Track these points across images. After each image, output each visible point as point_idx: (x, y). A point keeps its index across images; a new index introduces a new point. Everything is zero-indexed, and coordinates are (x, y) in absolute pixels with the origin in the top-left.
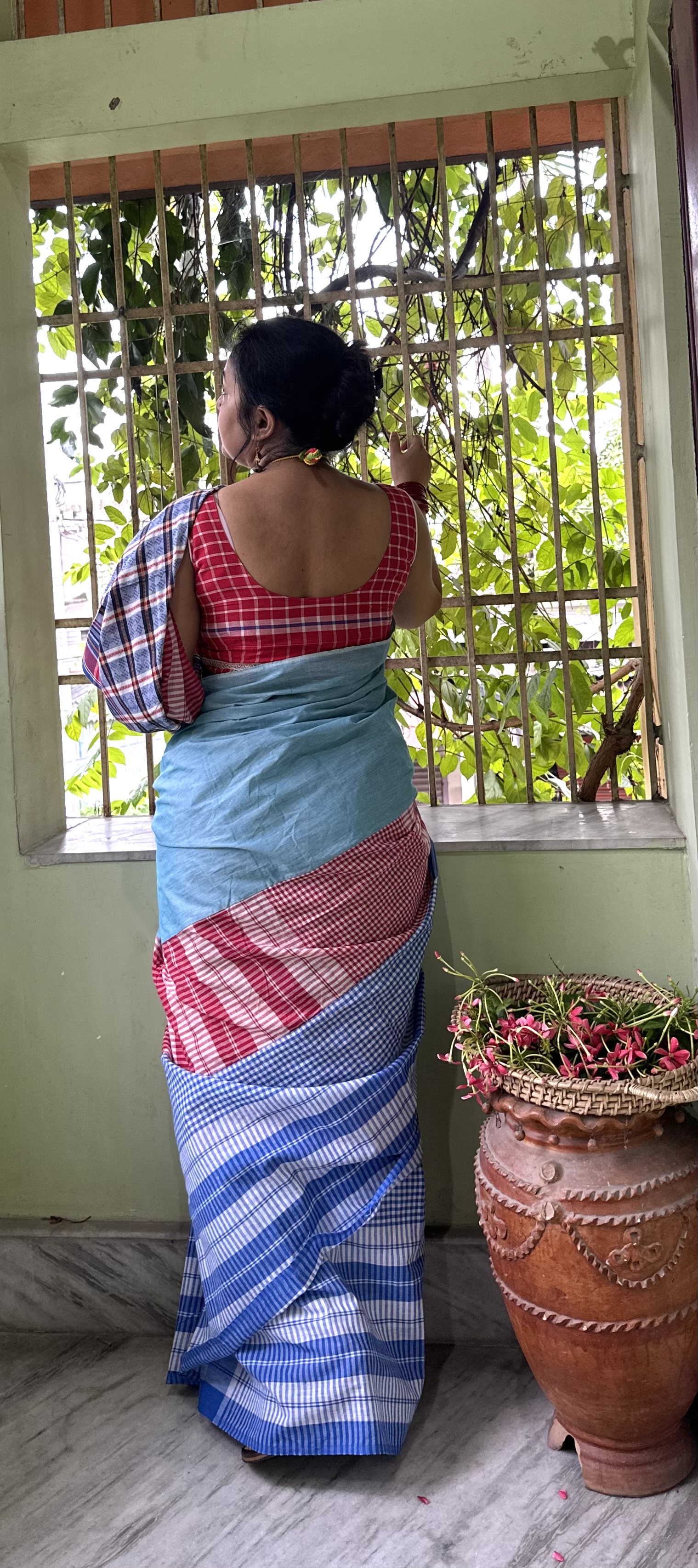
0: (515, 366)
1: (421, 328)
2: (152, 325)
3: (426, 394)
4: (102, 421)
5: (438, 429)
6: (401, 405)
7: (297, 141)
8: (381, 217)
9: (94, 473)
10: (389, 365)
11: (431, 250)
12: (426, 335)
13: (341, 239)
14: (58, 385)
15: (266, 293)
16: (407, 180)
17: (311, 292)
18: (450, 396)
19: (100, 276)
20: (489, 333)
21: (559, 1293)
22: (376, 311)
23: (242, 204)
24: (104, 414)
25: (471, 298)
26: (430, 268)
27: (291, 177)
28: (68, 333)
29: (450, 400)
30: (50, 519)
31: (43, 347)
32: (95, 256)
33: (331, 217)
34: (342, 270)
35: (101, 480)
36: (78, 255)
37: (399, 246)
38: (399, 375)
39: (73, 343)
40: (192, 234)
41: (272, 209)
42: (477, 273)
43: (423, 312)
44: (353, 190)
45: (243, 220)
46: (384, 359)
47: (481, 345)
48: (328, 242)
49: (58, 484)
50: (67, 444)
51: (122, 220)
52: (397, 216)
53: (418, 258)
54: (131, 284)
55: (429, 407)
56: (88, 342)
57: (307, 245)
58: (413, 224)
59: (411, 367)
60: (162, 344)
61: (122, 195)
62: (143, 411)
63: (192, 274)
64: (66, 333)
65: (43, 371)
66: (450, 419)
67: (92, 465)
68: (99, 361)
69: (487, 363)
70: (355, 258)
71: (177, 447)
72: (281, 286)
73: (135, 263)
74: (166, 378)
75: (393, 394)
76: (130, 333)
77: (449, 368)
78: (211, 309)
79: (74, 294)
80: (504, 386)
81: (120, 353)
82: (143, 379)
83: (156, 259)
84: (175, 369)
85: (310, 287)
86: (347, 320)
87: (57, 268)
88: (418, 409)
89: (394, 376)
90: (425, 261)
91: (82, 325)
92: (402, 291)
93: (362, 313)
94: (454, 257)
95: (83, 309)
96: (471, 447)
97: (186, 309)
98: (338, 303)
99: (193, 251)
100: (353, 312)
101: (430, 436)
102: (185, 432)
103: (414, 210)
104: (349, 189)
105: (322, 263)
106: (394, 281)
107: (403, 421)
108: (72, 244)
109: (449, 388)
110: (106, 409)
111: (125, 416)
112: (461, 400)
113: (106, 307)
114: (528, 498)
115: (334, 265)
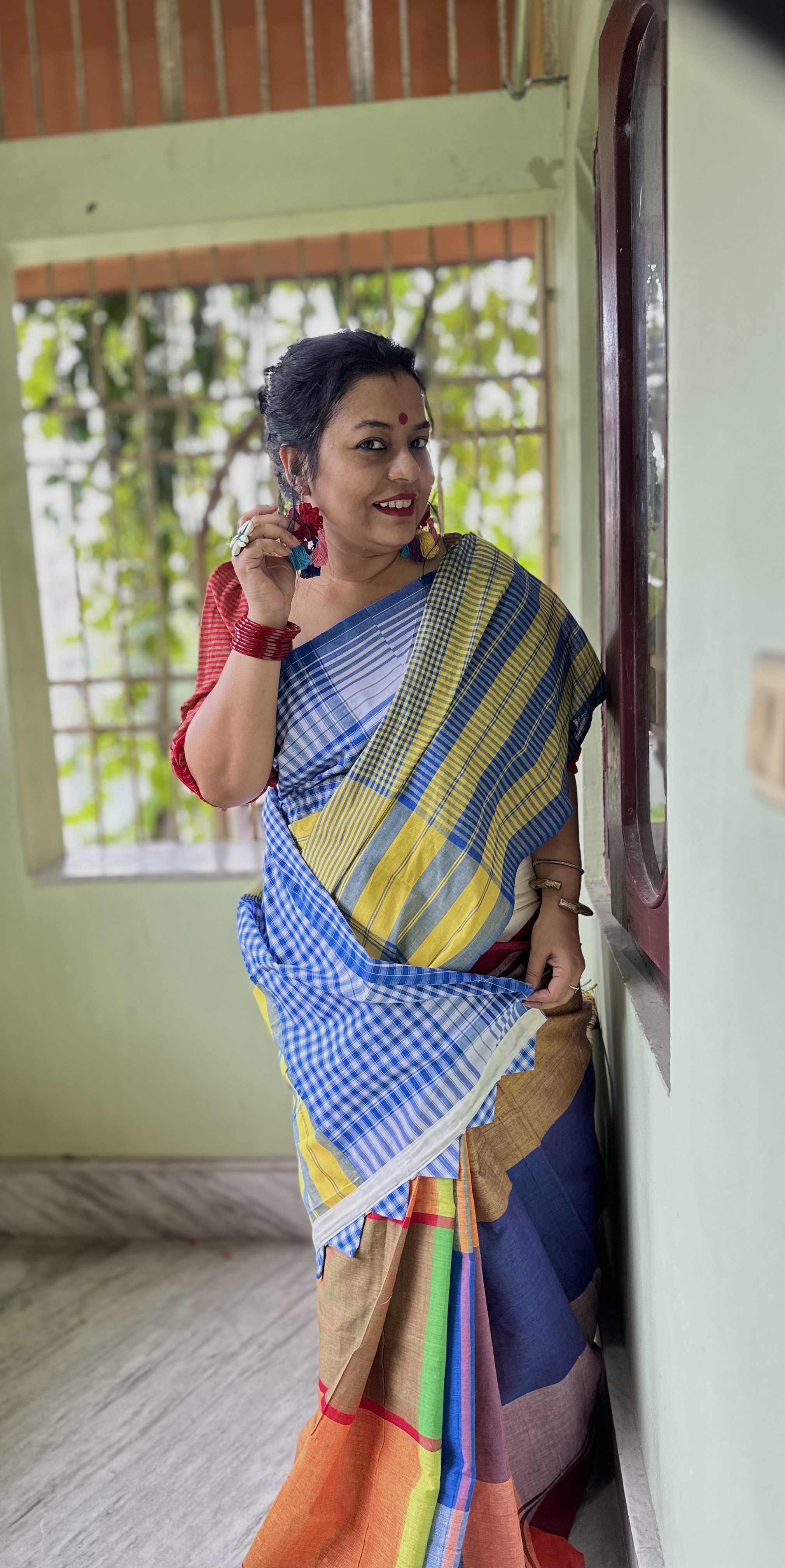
2: (129, 416)
4: (86, 503)
9: (81, 551)
19: (84, 370)
24: (87, 497)
31: (30, 434)
32: (78, 351)
35: (87, 556)
36: (61, 352)
39: (61, 428)
45: (210, 321)
50: (56, 525)
60: (138, 433)
61: (101, 294)
64: (54, 421)
65: (30, 458)
67: (79, 544)
71: (153, 530)
76: (111, 423)
79: (59, 388)
81: (99, 443)
83: (132, 356)
84: (150, 458)
91: (65, 416)
97: (158, 402)
104: (305, 295)
108: (56, 339)
110: (89, 493)
111: (109, 499)
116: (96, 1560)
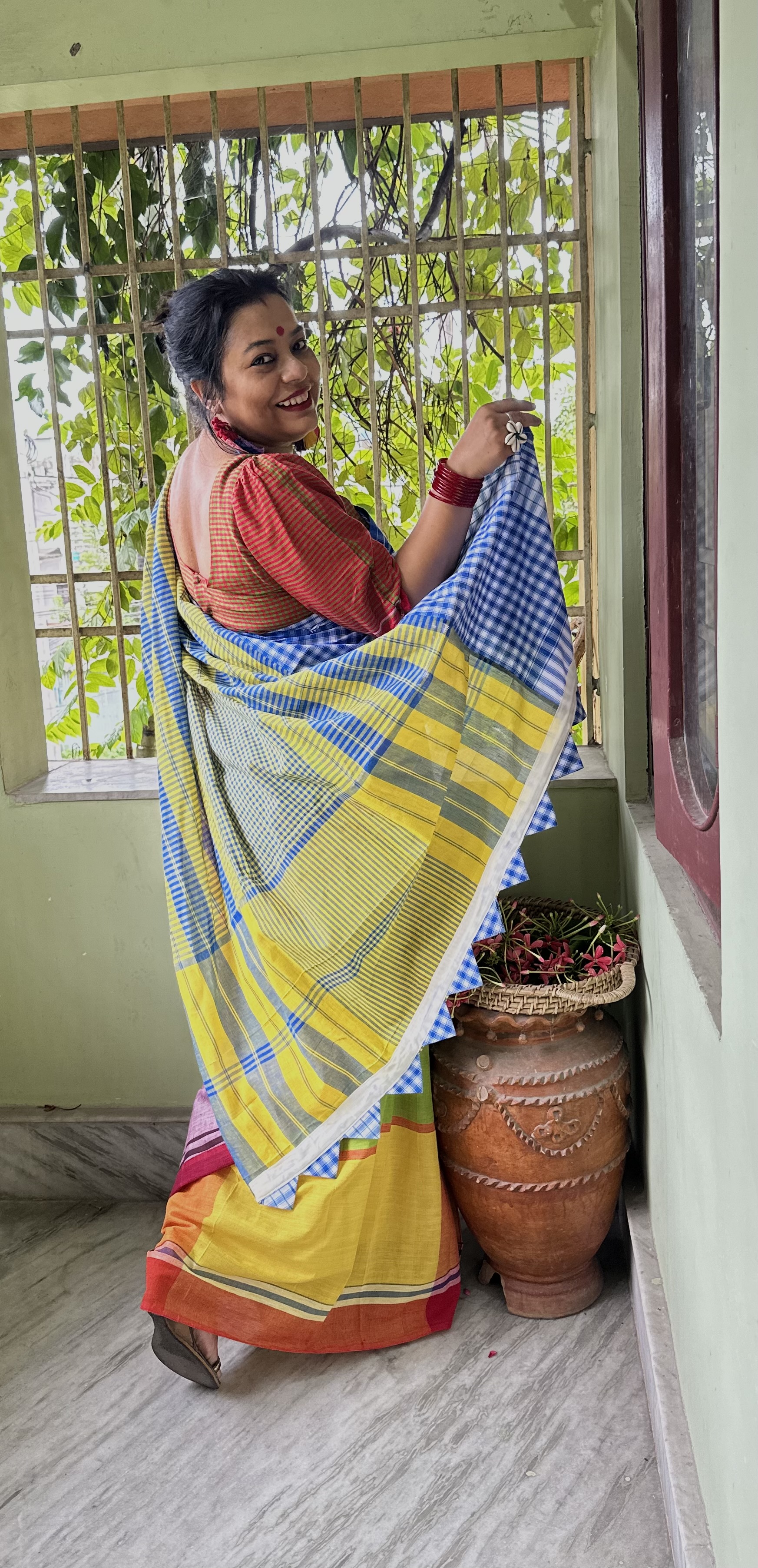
0: (476, 331)
1: (385, 290)
2: (118, 282)
3: (389, 358)
4: (69, 379)
5: (399, 393)
6: (364, 369)
7: (262, 94)
8: (346, 175)
9: (62, 430)
10: (353, 328)
11: (396, 210)
12: (389, 297)
13: (306, 196)
14: (25, 342)
15: (231, 251)
16: (372, 137)
17: (276, 252)
18: (412, 360)
19: (65, 231)
20: (450, 297)
21: (491, 1160)
22: (341, 272)
23: (206, 157)
24: (71, 372)
25: (435, 261)
26: (394, 230)
27: (256, 131)
28: (34, 287)
29: (413, 364)
30: (22, 475)
31: (9, 302)
32: (59, 209)
33: (297, 173)
34: (307, 230)
35: (69, 438)
36: (41, 209)
37: (364, 205)
39: (38, 298)
40: (156, 188)
41: (237, 163)
42: (440, 236)
43: (387, 274)
44: (319, 146)
45: (208, 174)
46: (348, 322)
47: (443, 310)
48: (293, 200)
49: (28, 440)
50: (35, 402)
51: (86, 171)
52: (362, 174)
53: (383, 218)
54: (96, 239)
55: (392, 371)
56: (54, 300)
57: (272, 202)
58: (378, 183)
59: (374, 330)
60: (128, 300)
61: (85, 146)
62: (110, 369)
63: (156, 229)
64: (31, 289)
65: (9, 327)
66: (412, 385)
67: (61, 423)
68: (65, 317)
69: (449, 327)
70: (320, 217)
71: (145, 407)
72: (247, 244)
73: (100, 217)
74: (132, 337)
75: (357, 357)
76: (96, 290)
77: (411, 332)
78: (177, 266)
79: (39, 248)
80: (465, 351)
81: (86, 310)
82: (110, 337)
83: (121, 213)
84: (141, 328)
85: (276, 247)
86: (312, 281)
87: (21, 222)
88: (381, 375)
89: (358, 340)
90: (389, 221)
91: (48, 281)
92: (366, 252)
93: (327, 273)
94: (418, 219)
95: (49, 264)
96: (431, 413)
97: (151, 266)
98: (303, 263)
99: (158, 206)
100: (318, 272)
101: (392, 400)
102: (153, 391)
103: (379, 169)
104: (315, 146)
105: (288, 220)
106: (358, 242)
107: (366, 385)
108: (35, 196)
109: (412, 352)
110: (73, 367)
111: (92, 374)
112: (423, 365)
113: (71, 262)
115: (300, 223)
116: (81, 1557)
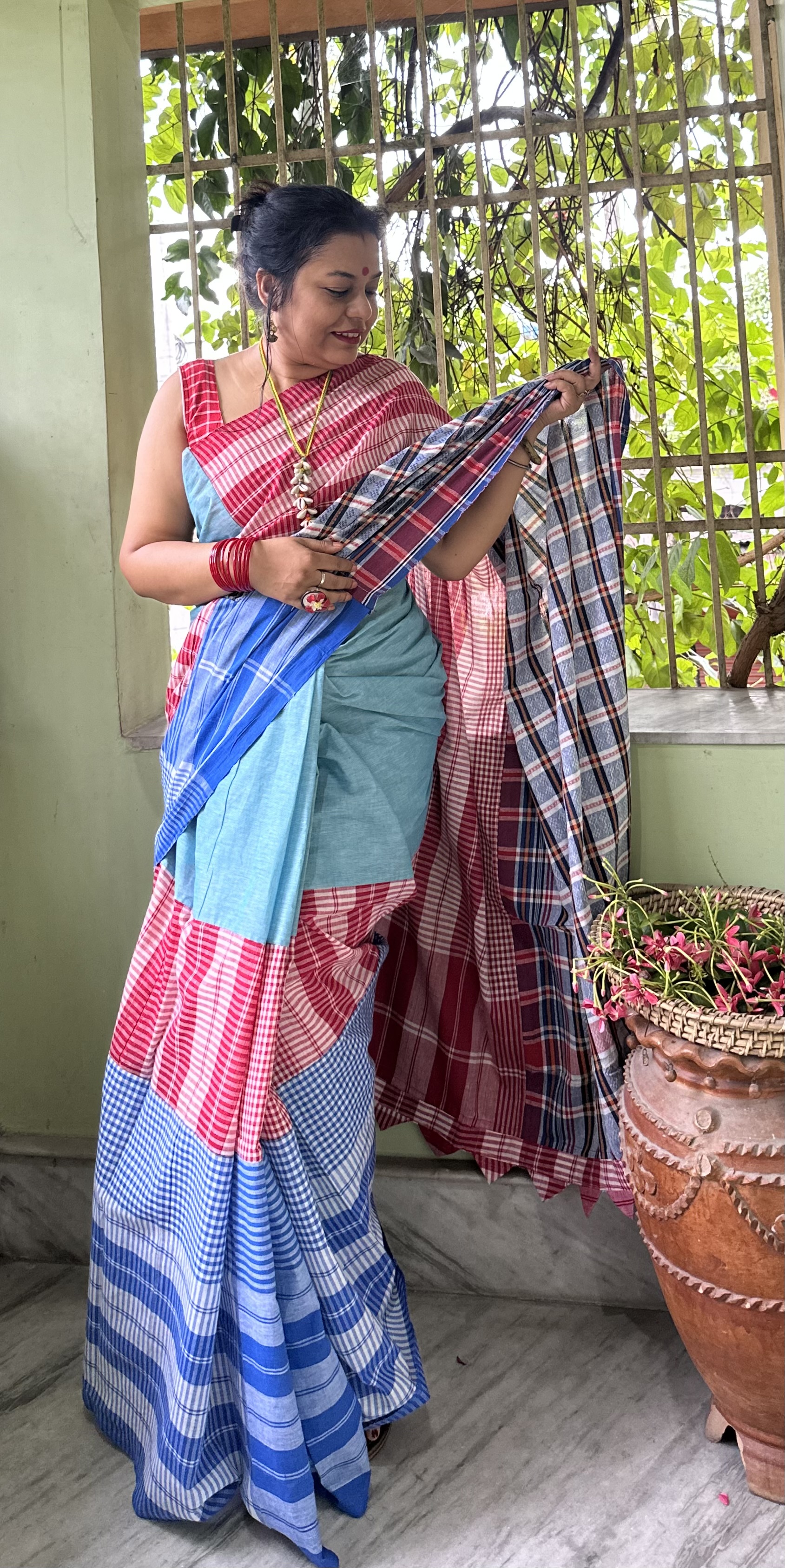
0: (651, 213)
1: (549, 175)
3: (556, 246)
4: (218, 276)
5: (567, 282)
6: (528, 257)
8: (508, 62)
10: (517, 214)
11: (560, 93)
12: (555, 182)
13: (465, 85)
14: (171, 237)
16: (534, 24)
17: (433, 135)
18: (581, 246)
19: (217, 126)
20: (622, 178)
21: (718, 1262)
22: (503, 157)
23: (361, 52)
24: (221, 269)
25: (603, 143)
26: (559, 112)
27: (414, 21)
29: (582, 250)
31: (158, 202)
32: (212, 106)
33: (456, 63)
34: (467, 115)
37: (527, 91)
38: (527, 226)
39: (187, 195)
40: (310, 83)
41: (394, 55)
42: (608, 117)
43: (551, 159)
44: (478, 35)
45: (364, 68)
46: (511, 208)
47: (615, 190)
48: (451, 89)
51: (239, 68)
52: (524, 60)
53: (547, 102)
55: (558, 259)
56: (203, 196)
57: (430, 92)
58: (541, 68)
59: (539, 216)
61: (238, 43)
63: (310, 123)
66: (582, 271)
68: (215, 212)
69: (621, 209)
70: (480, 101)
72: (403, 131)
73: (253, 113)
75: (519, 246)
77: (579, 217)
78: (330, 158)
79: (186, 142)
80: (640, 235)
83: (274, 109)
85: (432, 130)
86: (471, 169)
87: (171, 120)
88: (546, 261)
89: (521, 227)
90: (553, 106)
92: (530, 133)
96: (603, 301)
97: (302, 155)
98: (462, 148)
99: (311, 100)
100: (478, 161)
101: (559, 289)
103: (542, 55)
104: (473, 34)
105: (446, 109)
106: (522, 123)
107: (530, 274)
109: (580, 237)
110: (221, 264)
112: (594, 251)
114: (665, 355)
115: (458, 110)
